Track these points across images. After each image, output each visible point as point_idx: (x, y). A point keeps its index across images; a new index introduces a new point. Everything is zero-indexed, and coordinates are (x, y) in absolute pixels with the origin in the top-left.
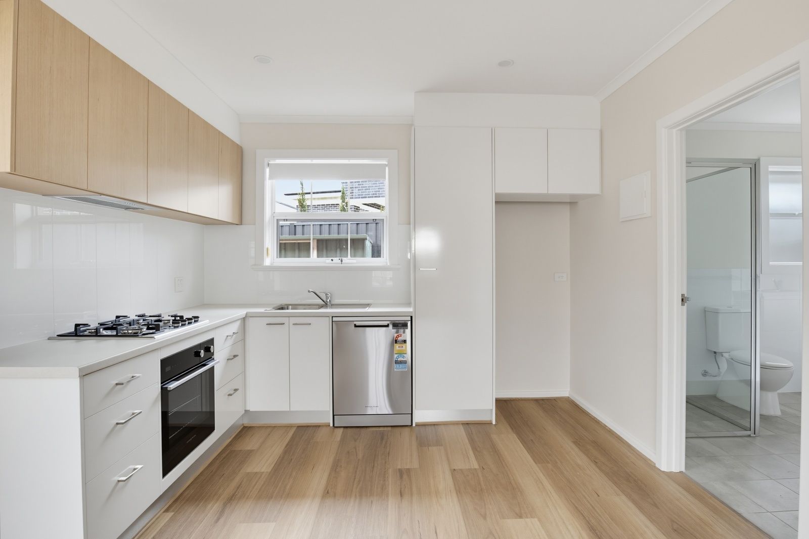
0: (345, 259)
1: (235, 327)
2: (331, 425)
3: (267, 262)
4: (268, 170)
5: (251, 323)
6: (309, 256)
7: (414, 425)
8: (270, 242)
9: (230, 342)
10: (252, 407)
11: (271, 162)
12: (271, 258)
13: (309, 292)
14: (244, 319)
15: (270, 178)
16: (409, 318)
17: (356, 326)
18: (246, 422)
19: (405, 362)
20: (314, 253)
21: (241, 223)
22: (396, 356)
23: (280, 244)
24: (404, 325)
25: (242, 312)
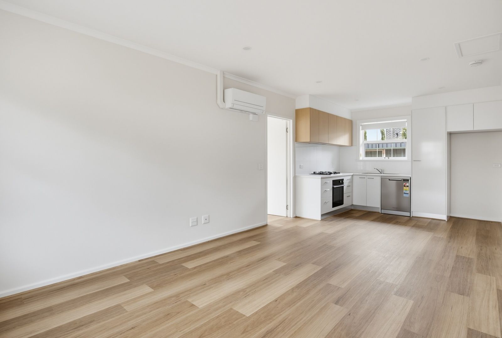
0: (390, 158)
1: (350, 177)
2: (380, 212)
3: (361, 158)
4: (361, 127)
5: (354, 177)
6: (382, 156)
7: (411, 216)
8: (362, 151)
9: (348, 181)
10: (354, 203)
11: (362, 124)
12: (362, 157)
13: (374, 168)
14: (352, 176)
15: (362, 130)
16: (410, 178)
17: (389, 180)
18: (352, 208)
19: (408, 194)
20: (384, 155)
21: (352, 146)
22: (404, 191)
23: (366, 152)
24: (408, 180)
25: (352, 174)
